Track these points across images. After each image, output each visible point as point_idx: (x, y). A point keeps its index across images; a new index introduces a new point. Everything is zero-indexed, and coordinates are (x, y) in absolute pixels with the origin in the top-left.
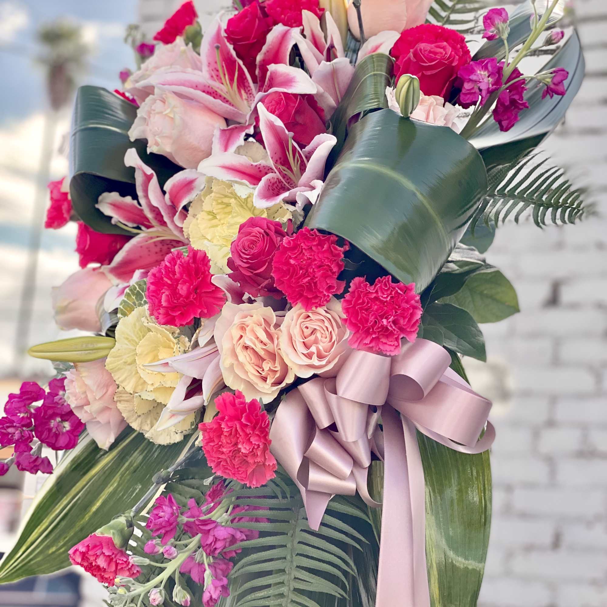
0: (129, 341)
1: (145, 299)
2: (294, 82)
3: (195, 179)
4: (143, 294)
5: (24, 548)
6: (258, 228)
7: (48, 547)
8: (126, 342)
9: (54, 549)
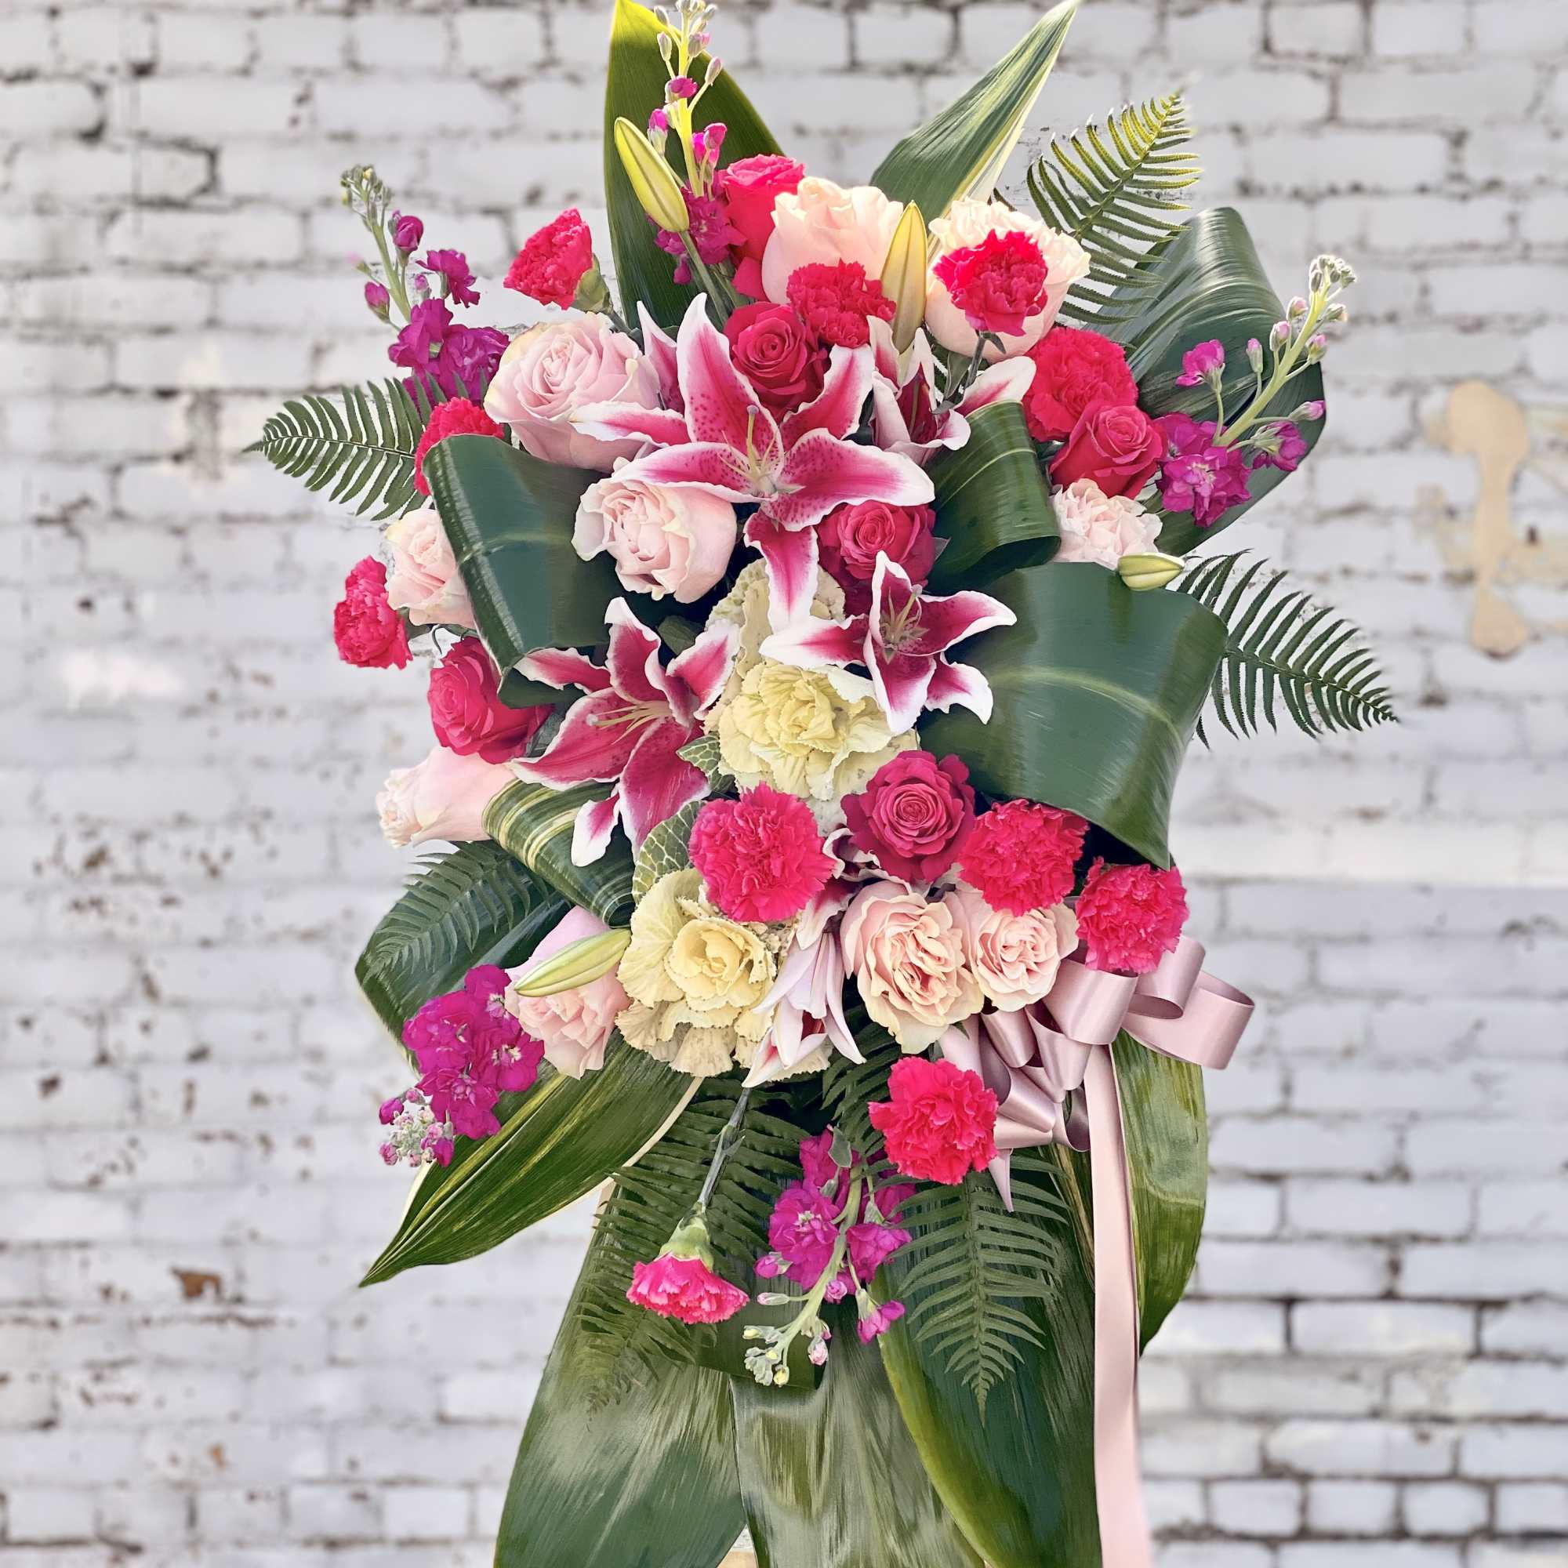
0: (655, 933)
1: (666, 856)
2: (899, 481)
3: (726, 640)
4: (663, 848)
5: (410, 1230)
6: (922, 785)
7: (450, 1223)
8: (652, 935)
9: (462, 1224)
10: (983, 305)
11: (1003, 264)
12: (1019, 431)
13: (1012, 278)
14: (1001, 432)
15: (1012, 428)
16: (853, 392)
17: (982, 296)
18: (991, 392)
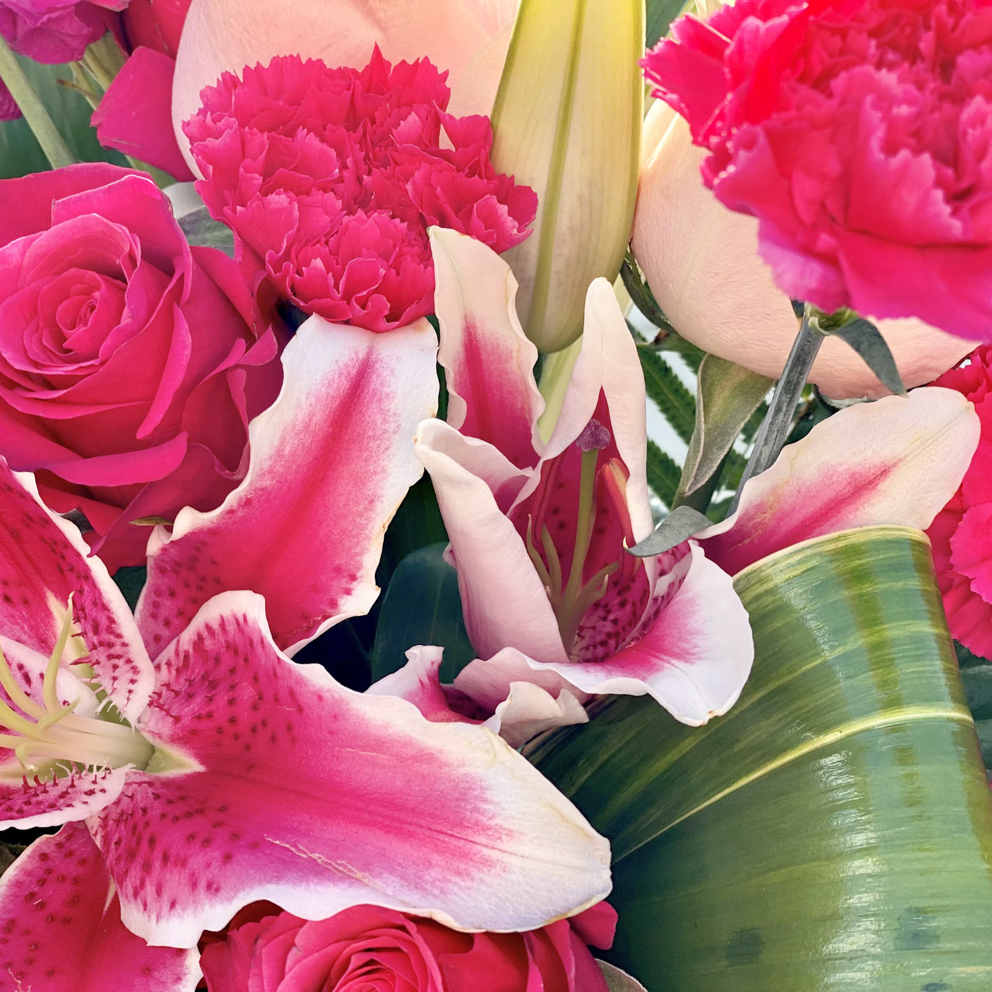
10: (834, 206)
11: (926, 42)
12: (917, 640)
13: (960, 99)
14: (857, 641)
15: (893, 631)
16: (360, 481)
17: (833, 167)
18: (828, 494)
